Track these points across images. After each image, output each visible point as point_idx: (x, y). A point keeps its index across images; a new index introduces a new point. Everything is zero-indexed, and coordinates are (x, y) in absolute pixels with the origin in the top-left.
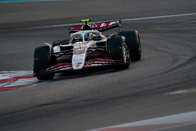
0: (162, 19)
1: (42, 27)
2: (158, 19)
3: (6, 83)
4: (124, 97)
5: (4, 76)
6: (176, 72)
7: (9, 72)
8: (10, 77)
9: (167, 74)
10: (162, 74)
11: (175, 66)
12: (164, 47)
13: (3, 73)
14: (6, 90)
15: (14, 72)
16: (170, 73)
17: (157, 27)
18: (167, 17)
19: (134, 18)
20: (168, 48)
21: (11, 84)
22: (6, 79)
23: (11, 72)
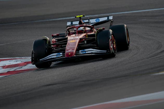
0: (148, 12)
1: (48, 20)
2: (144, 12)
3: (18, 67)
4: (116, 78)
5: (16, 61)
6: (160, 57)
7: (20, 58)
8: (21, 62)
9: (152, 58)
10: (148, 58)
11: (159, 51)
12: (150, 36)
13: (15, 59)
14: (18, 73)
15: (24, 58)
16: (155, 57)
17: (144, 19)
18: (152, 11)
19: (125, 11)
20: (153, 36)
21: (22, 68)
22: (18, 64)
23: (22, 58)
